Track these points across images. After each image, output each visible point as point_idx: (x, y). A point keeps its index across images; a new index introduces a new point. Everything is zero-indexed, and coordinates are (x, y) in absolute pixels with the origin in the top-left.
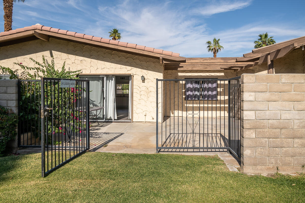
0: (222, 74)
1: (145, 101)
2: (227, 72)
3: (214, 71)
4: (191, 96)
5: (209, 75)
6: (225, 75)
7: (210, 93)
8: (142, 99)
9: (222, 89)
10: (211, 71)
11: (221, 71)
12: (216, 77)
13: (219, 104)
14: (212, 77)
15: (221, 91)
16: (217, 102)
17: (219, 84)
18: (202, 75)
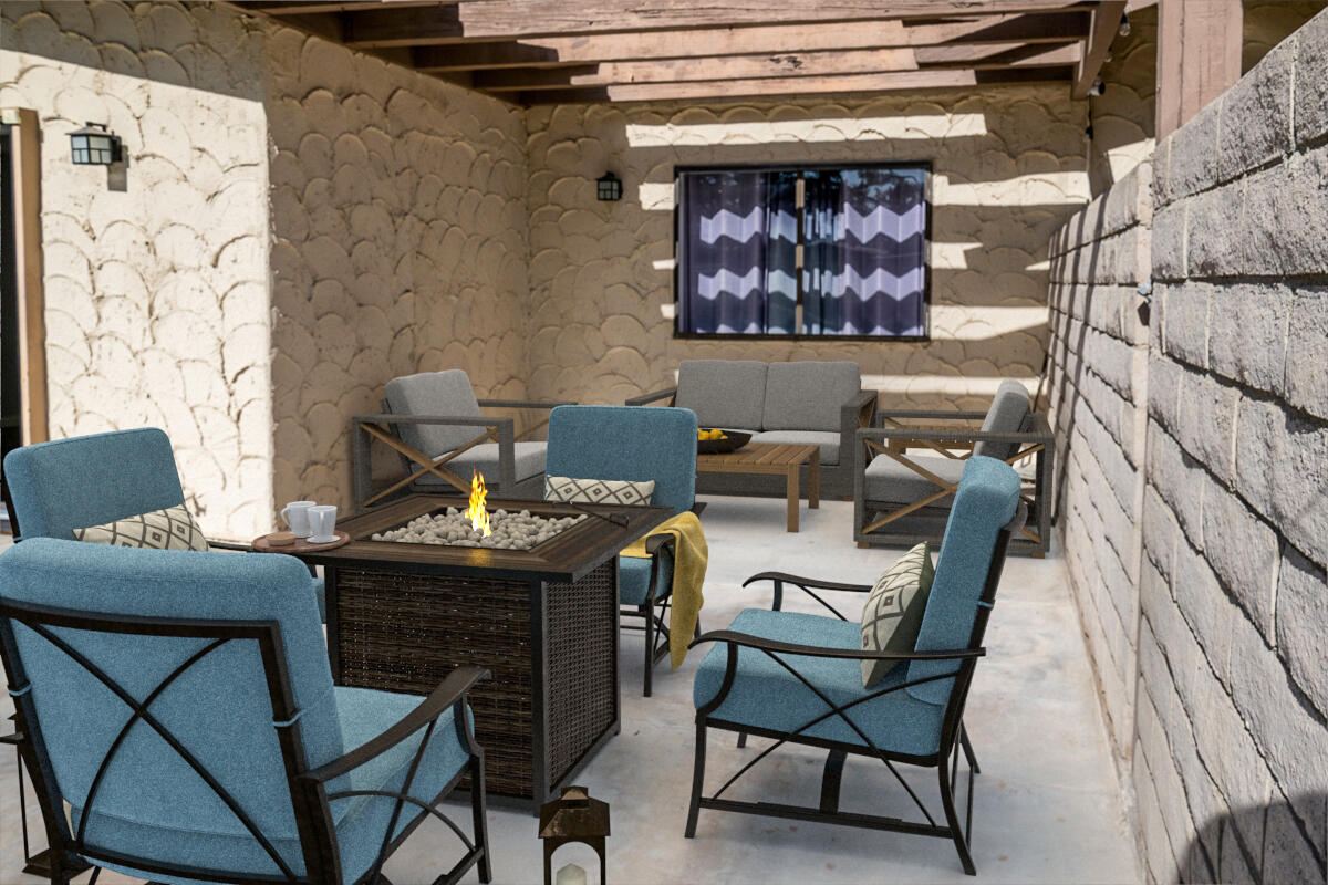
0: (973, 125)
1: (135, 355)
2: (1008, 109)
3: (905, 100)
4: (733, 307)
5: (865, 137)
6: (989, 131)
7: (879, 281)
8: (111, 334)
9: (966, 253)
10: (878, 103)
11: (958, 101)
12: (921, 155)
13: (937, 373)
14: (890, 150)
15: (961, 263)
16: (929, 354)
17: (939, 207)
18: (810, 140)
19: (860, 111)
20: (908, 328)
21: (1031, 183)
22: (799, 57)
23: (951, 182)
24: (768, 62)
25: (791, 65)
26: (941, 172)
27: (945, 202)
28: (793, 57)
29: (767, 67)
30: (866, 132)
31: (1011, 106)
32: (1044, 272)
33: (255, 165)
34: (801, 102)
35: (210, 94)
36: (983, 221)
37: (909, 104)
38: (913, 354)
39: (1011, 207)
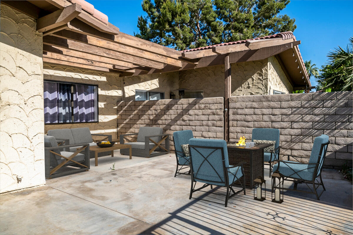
0: (104, 79)
6: (107, 81)
9: (104, 104)
10: (88, 71)
11: (103, 74)
12: (96, 84)
13: (100, 129)
14: (90, 82)
15: (103, 107)
16: (98, 125)
17: (99, 95)
18: (74, 77)
19: (85, 72)
20: (90, 120)
21: (113, 91)
22: (93, 62)
23: (101, 90)
24: (87, 61)
25: (91, 63)
26: (100, 88)
27: (100, 94)
28: (92, 61)
29: (87, 62)
30: (86, 77)
31: (110, 76)
32: (116, 108)
33: (40, 75)
34: (72, 68)
35: (24, 51)
36: (107, 98)
37: (94, 73)
38: (95, 125)
39: (111, 96)
